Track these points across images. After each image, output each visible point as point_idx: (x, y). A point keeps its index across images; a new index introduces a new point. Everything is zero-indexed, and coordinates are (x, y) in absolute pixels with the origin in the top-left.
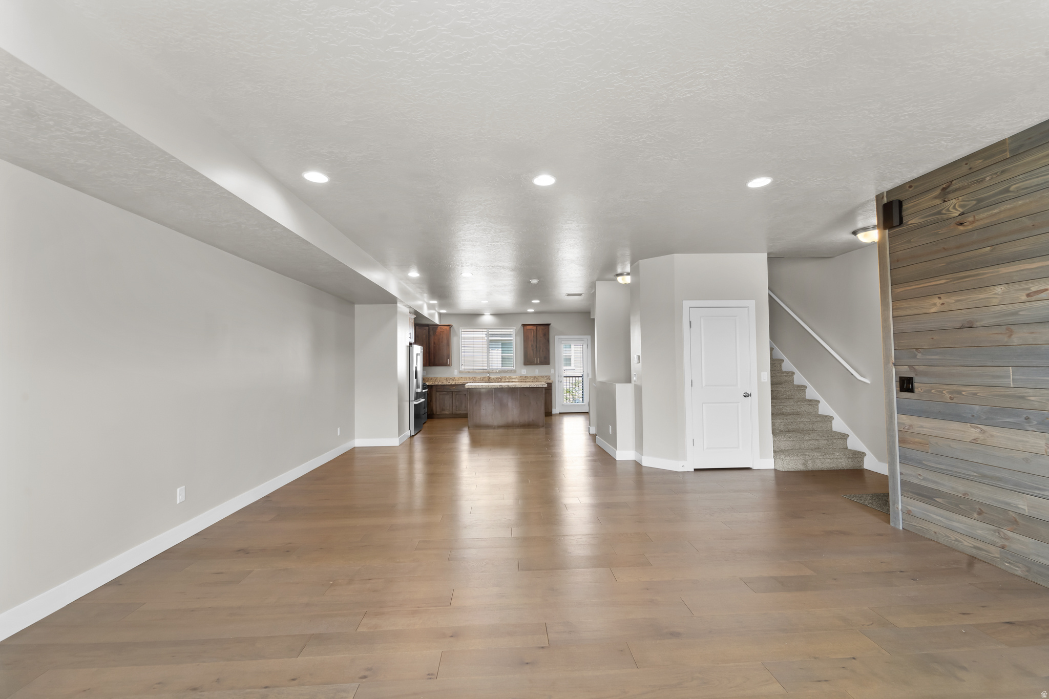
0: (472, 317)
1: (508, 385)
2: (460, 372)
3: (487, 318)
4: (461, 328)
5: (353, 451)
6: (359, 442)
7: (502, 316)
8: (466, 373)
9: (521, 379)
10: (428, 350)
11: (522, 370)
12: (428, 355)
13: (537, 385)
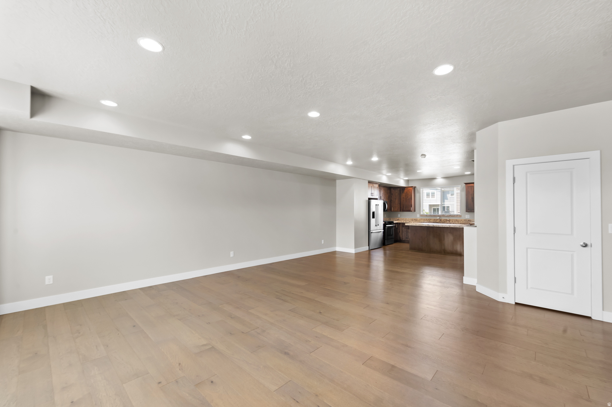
0: (429, 181)
1: (433, 225)
2: (422, 216)
3: (440, 181)
4: (421, 188)
5: (334, 253)
6: (338, 249)
7: (451, 178)
8: (425, 216)
9: (465, 221)
10: (399, 202)
11: (466, 216)
12: (399, 205)
13: (455, 226)
